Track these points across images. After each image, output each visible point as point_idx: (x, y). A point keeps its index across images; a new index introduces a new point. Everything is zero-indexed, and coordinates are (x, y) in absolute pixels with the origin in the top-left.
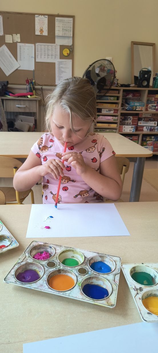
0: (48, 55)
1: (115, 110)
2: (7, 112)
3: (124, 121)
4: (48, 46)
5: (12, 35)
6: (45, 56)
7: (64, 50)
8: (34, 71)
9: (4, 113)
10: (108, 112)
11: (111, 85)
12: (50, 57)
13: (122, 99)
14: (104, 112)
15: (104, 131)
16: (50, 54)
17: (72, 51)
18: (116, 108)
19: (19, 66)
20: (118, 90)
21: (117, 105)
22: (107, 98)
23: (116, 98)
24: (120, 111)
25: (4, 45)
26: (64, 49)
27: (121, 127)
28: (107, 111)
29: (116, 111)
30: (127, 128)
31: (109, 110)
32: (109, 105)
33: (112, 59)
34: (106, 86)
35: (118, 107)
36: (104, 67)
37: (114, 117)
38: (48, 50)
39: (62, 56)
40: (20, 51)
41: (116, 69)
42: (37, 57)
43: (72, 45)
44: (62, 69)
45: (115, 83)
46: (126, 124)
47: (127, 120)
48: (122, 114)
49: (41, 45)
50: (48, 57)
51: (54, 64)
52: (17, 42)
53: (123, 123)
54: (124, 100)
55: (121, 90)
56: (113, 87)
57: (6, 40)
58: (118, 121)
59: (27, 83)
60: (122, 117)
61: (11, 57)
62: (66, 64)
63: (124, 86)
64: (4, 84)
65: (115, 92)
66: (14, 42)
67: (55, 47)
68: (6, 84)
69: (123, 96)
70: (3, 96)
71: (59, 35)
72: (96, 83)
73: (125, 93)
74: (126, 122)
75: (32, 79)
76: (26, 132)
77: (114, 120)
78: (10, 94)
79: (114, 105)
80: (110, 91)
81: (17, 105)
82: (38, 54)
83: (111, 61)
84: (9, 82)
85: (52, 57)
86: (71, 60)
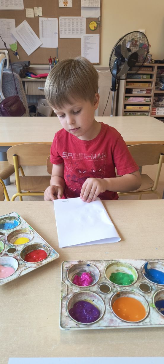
0: (73, 30)
1: (147, 90)
2: (29, 95)
3: (158, 102)
4: (73, 19)
5: (34, 9)
6: (69, 31)
7: (91, 24)
8: (57, 49)
9: (26, 97)
10: (140, 93)
11: (143, 61)
12: (75, 31)
13: (156, 77)
14: (135, 93)
15: (135, 115)
16: (75, 29)
17: (100, 24)
18: (150, 88)
19: (41, 44)
20: (152, 67)
21: (150, 84)
22: (139, 76)
23: (149, 76)
24: (153, 91)
25: (25, 20)
26: (91, 22)
27: (154, 110)
28: (138, 92)
29: (149, 91)
30: (160, 110)
31: (140, 91)
32: (141, 84)
33: (146, 31)
34: (138, 63)
35: (151, 87)
36: (136, 41)
37: (147, 99)
38: (72, 24)
39: (89, 31)
40: (42, 27)
41: (149, 43)
42: (61, 32)
43: (100, 17)
44: (89, 46)
45: (148, 59)
46: (160, 106)
47: (162, 101)
48: (156, 95)
49: (65, 19)
50: (73, 32)
51: (79, 40)
52: (39, 16)
53: (156, 105)
54: (158, 78)
55: (155, 66)
56: (146, 64)
57: (26, 15)
58: (151, 103)
59: (50, 62)
60: (155, 98)
61: (32, 35)
62: (93, 39)
63: (158, 62)
64: (25, 64)
65: (149, 69)
66: (35, 16)
67: (81, 20)
68: (27, 64)
69: (157, 74)
70: (24, 78)
71: (85, 6)
72: (126, 60)
73: (160, 70)
74: (160, 103)
75: (56, 58)
76: (49, 116)
77: (146, 101)
78: (32, 75)
79: (147, 84)
80: (143, 69)
81: (39, 87)
82: (62, 29)
83: (144, 33)
84: (31, 62)
85: (77, 32)
86: (99, 35)
